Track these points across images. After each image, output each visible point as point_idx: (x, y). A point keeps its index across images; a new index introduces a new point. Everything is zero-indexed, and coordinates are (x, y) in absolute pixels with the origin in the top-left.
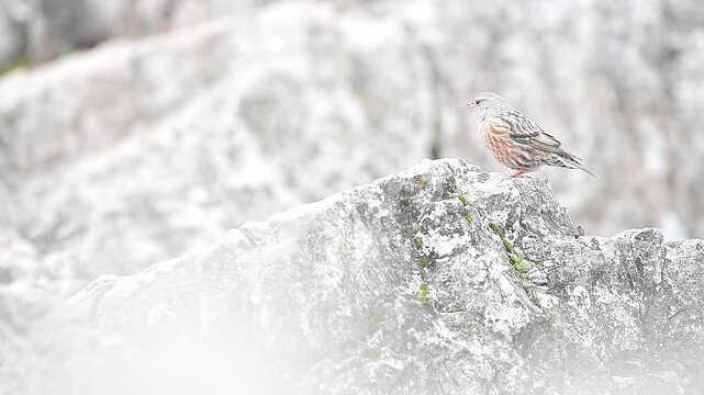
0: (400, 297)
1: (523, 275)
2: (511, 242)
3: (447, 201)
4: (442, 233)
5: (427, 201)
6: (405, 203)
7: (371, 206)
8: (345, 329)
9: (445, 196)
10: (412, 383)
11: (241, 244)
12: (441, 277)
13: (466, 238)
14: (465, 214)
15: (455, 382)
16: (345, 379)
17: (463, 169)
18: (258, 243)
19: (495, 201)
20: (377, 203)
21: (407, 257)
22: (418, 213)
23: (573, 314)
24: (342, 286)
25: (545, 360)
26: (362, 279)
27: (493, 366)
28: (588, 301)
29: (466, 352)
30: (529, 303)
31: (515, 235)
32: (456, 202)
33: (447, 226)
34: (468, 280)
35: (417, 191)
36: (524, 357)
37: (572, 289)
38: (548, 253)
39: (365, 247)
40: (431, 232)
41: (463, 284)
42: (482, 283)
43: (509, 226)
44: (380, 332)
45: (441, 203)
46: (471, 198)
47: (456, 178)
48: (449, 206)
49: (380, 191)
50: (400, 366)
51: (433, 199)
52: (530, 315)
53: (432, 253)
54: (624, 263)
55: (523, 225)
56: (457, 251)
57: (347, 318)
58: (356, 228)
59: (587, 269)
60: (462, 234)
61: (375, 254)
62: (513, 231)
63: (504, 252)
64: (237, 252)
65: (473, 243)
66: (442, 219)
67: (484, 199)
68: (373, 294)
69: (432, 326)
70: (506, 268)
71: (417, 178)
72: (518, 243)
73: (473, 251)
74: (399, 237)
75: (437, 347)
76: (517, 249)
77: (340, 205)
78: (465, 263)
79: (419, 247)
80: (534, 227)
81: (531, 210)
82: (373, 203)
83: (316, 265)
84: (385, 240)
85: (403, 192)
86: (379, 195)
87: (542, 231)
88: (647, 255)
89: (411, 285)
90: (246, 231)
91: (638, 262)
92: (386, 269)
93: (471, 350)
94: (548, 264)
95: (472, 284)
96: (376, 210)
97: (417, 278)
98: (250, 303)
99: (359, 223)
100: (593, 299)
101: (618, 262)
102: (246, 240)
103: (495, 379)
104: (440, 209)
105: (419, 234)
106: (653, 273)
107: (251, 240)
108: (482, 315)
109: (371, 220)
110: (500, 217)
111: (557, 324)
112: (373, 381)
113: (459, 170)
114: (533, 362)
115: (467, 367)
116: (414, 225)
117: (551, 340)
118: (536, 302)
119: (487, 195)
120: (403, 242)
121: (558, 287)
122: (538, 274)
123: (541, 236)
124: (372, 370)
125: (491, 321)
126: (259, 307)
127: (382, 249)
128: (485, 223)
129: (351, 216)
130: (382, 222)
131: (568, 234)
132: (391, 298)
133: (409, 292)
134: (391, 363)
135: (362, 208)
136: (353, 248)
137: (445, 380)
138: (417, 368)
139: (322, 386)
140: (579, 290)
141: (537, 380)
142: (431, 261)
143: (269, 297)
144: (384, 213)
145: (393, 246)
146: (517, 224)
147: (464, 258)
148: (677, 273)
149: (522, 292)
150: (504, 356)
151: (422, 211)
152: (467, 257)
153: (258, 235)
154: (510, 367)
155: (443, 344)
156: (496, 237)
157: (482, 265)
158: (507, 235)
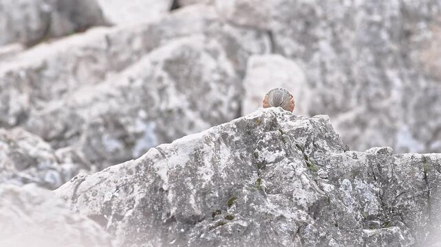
0: (246, 186)
1: (315, 173)
2: (308, 155)
3: (272, 132)
4: (269, 150)
5: (261, 132)
6: (249, 133)
7: (230, 135)
8: (215, 203)
9: (271, 129)
10: (252, 234)
11: (157, 156)
12: (268, 175)
13: (283, 153)
14: (283, 139)
15: (276, 233)
16: (215, 232)
17: (281, 113)
18: (166, 156)
19: (299, 132)
20: (233, 133)
21: (250, 164)
22: (256, 139)
23: (342, 195)
24: (213, 180)
25: (326, 220)
26: (224, 175)
27: (297, 224)
28: (351, 187)
29: (282, 217)
30: (318, 189)
31: (311, 151)
32: (277, 132)
33: (272, 146)
34: (284, 176)
35: (256, 126)
36: (315, 218)
37: (342, 180)
38: (329, 160)
39: (226, 158)
40: (264, 149)
41: (281, 178)
42: (291, 178)
43: (307, 145)
44: (235, 206)
45: (269, 133)
46: (286, 130)
47: (277, 118)
48: (273, 135)
49: (235, 126)
50: (245, 224)
51: (264, 131)
52: (318, 196)
53: (264, 161)
54: (371, 166)
55: (315, 145)
56: (278, 160)
57: (216, 197)
58: (221, 147)
59: (350, 170)
60: (280, 150)
61: (232, 162)
62: (309, 148)
63: (304, 161)
64: (155, 160)
65: (287, 155)
66: (269, 142)
67: (293, 131)
68: (231, 184)
69: (263, 202)
70: (305, 169)
71: (255, 119)
72: (312, 155)
73: (286, 160)
74: (245, 152)
75: (266, 214)
76: (311, 159)
77: (213, 134)
78: (282, 167)
79: (257, 157)
80: (321, 146)
81: (320, 136)
82: (231, 133)
83: (199, 168)
84: (238, 154)
85: (248, 127)
86: (234, 129)
87: (325, 148)
88: (384, 162)
89: (252, 179)
90: (160, 149)
91: (379, 165)
92: (238, 170)
93: (285, 215)
94: (328, 167)
95: (286, 178)
96: (232, 137)
97: (255, 174)
98: (162, 190)
99: (223, 144)
100: (354, 186)
101: (368, 165)
102: (160, 154)
103: (298, 232)
104: (268, 137)
105: (257, 150)
106: (387, 172)
107: (162, 154)
108: (291, 196)
109: (230, 142)
110: (302, 141)
111: (333, 201)
112: (230, 233)
113: (279, 114)
114: (319, 222)
115: (283, 225)
116: (254, 145)
117: (330, 209)
118: (321, 188)
119: (294, 128)
120: (247, 155)
121: (334, 180)
122: (323, 172)
123: (325, 151)
124: (229, 227)
125: (296, 199)
126: (167, 191)
127: (236, 159)
128: (293, 144)
129: (219, 140)
130: (236, 144)
131: (340, 150)
132: (241, 186)
133: (251, 182)
134: (240, 223)
135: (224, 136)
136: (219, 158)
137: (271, 232)
138: (255, 226)
139: (202, 236)
140: (346, 181)
141: (322, 232)
142: (262, 166)
143: (173, 186)
144: (236, 139)
145: (242, 157)
146: (311, 144)
147: (281, 164)
148: (400, 172)
149: (314, 183)
150: (304, 219)
151: (258, 138)
152: (283, 164)
153: (166, 152)
154: (306, 225)
155: (269, 212)
156: (300, 152)
157: (291, 168)
158: (305, 150)
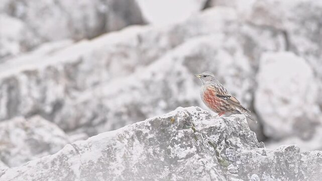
1: (225, 168)
2: (220, 151)
3: (185, 130)
4: (181, 147)
5: (174, 130)
6: (163, 131)
7: (144, 133)
9: (184, 128)
11: (71, 152)
12: (179, 170)
13: (194, 149)
14: (195, 137)
17: (197, 113)
18: (80, 152)
19: (212, 130)
20: (148, 131)
21: (162, 159)
22: (170, 136)
24: (124, 175)
26: (135, 170)
31: (223, 148)
32: (190, 130)
33: (184, 143)
34: (193, 171)
35: (169, 125)
37: (251, 175)
38: (239, 157)
39: (139, 154)
40: (176, 146)
41: (191, 173)
42: (201, 173)
43: (219, 142)
45: (182, 131)
46: (199, 128)
47: (192, 118)
48: (185, 133)
49: (149, 125)
51: (177, 129)
53: (175, 157)
54: (279, 162)
55: (227, 143)
56: (189, 156)
58: (134, 144)
59: (259, 166)
60: (192, 147)
61: (144, 157)
62: (221, 145)
63: (215, 157)
64: (69, 156)
65: (198, 152)
66: (181, 139)
67: (206, 129)
70: (215, 165)
71: (170, 118)
72: (224, 152)
73: (197, 156)
74: (158, 149)
76: (223, 155)
77: (127, 132)
78: (193, 163)
79: (169, 154)
80: (234, 143)
81: (234, 134)
82: (145, 131)
83: (111, 163)
84: (151, 150)
85: (162, 125)
86: (148, 127)
87: (238, 145)
88: (291, 158)
89: (163, 173)
90: (74, 146)
91: (286, 162)
92: (150, 165)
94: (238, 162)
95: (195, 173)
96: (146, 134)
97: (167, 169)
99: (137, 141)
101: (275, 162)
102: (74, 151)
104: (181, 134)
105: (170, 147)
106: (294, 168)
107: (76, 150)
109: (144, 139)
110: (215, 138)
113: (195, 113)
116: (167, 142)
119: (207, 127)
120: (160, 151)
121: (243, 175)
122: (233, 167)
123: (237, 148)
127: (148, 155)
128: (206, 142)
129: (132, 137)
130: (150, 141)
131: (254, 146)
133: (161, 177)
135: (138, 134)
136: (132, 154)
140: (255, 176)
142: (175, 161)
144: (150, 136)
145: (154, 153)
146: (223, 142)
147: (192, 159)
148: (306, 168)
151: (172, 135)
152: (194, 159)
153: (81, 148)
156: (212, 149)
157: (201, 164)
158: (218, 147)
